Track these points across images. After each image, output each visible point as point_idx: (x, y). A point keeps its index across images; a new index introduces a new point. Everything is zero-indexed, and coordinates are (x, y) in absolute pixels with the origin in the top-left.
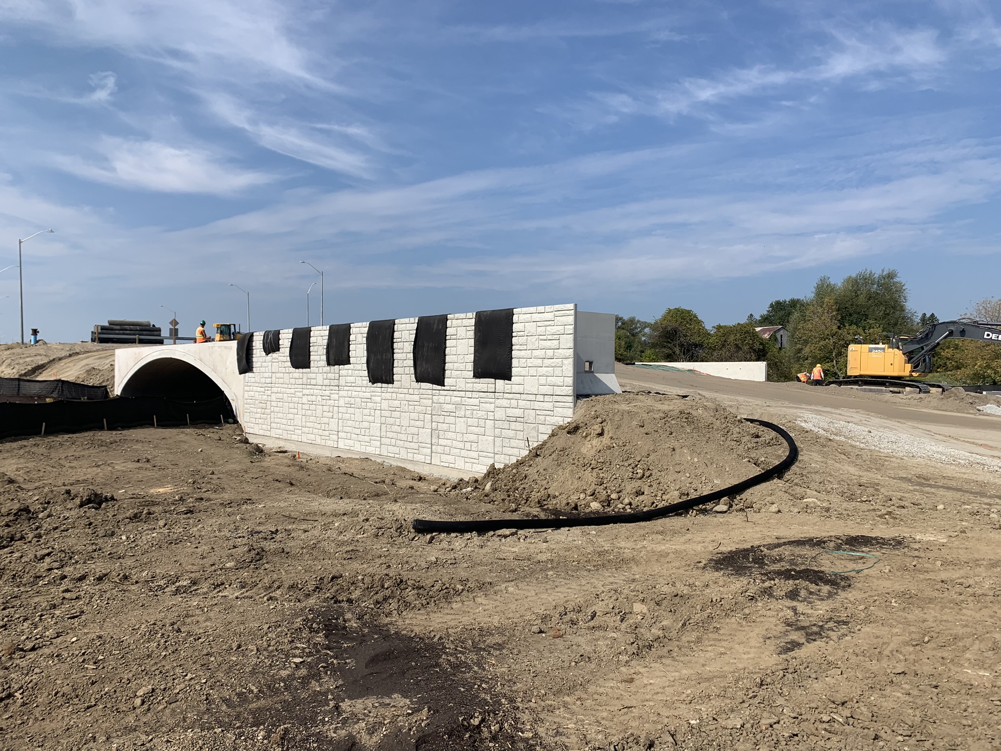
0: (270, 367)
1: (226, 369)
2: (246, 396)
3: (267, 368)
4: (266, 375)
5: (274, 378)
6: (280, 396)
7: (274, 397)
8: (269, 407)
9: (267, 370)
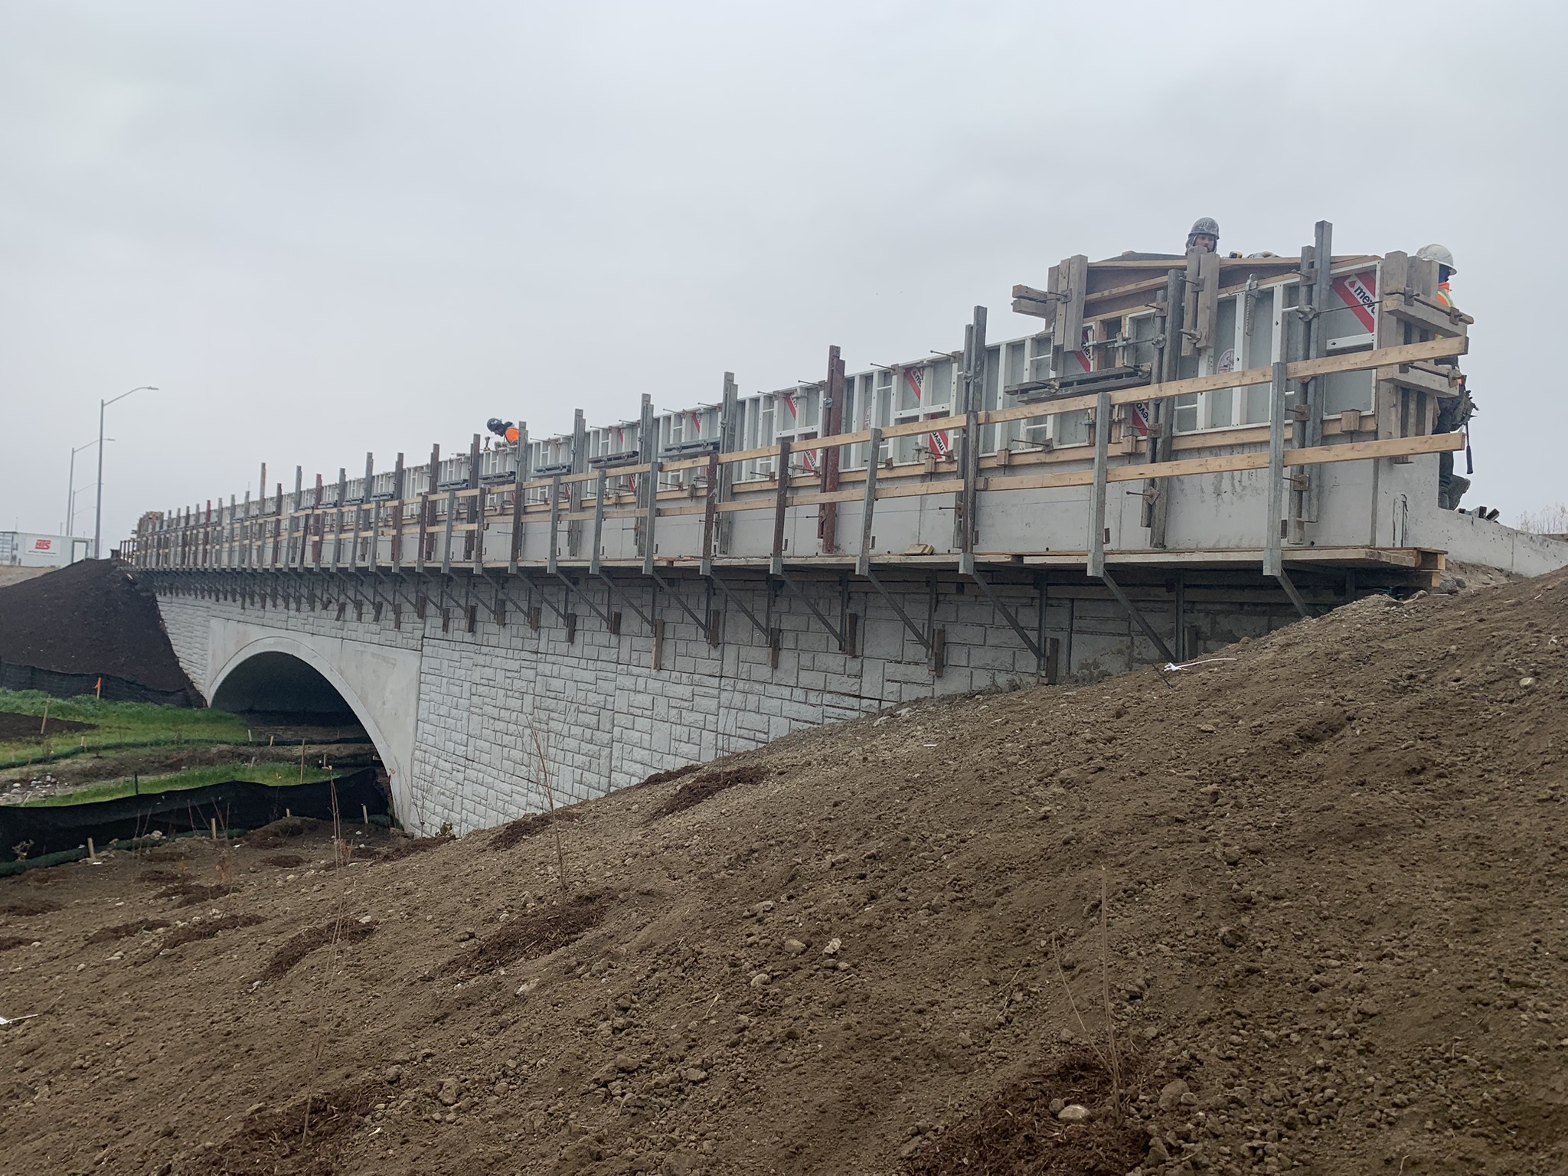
0: (465, 722)
1: (384, 704)
2: (416, 770)
3: (459, 723)
4: (457, 737)
5: (471, 748)
6: (482, 790)
7: (468, 789)
8: (457, 809)
9: (459, 726)
